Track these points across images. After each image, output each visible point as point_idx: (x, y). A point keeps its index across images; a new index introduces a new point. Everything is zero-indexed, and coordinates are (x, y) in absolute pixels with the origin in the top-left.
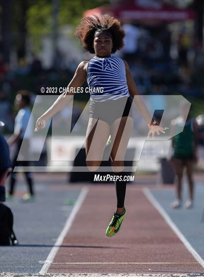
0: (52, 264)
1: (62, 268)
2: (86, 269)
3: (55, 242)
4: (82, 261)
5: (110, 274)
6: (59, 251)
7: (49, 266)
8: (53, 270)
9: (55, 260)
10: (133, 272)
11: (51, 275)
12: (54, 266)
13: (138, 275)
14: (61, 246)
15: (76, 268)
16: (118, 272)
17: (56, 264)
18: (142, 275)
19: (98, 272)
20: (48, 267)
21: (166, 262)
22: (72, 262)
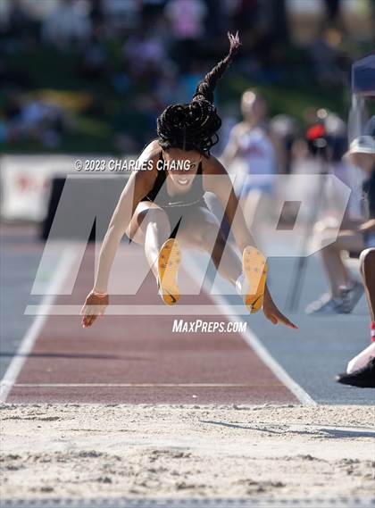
0: (13, 387)
1: (34, 394)
2: (77, 395)
3: (17, 348)
4: (69, 382)
5: (122, 406)
6: (26, 363)
7: (9, 389)
8: (16, 397)
9: (20, 379)
10: (164, 401)
11: (13, 406)
12: (19, 390)
13: (174, 406)
14: (31, 355)
15: (57, 394)
16: (136, 401)
17: (21, 387)
18: (181, 407)
19: (99, 401)
20: (7, 393)
21: (222, 382)
22: (51, 383)
